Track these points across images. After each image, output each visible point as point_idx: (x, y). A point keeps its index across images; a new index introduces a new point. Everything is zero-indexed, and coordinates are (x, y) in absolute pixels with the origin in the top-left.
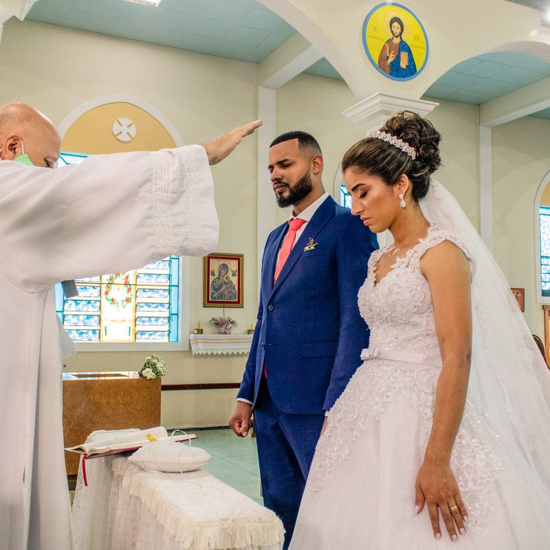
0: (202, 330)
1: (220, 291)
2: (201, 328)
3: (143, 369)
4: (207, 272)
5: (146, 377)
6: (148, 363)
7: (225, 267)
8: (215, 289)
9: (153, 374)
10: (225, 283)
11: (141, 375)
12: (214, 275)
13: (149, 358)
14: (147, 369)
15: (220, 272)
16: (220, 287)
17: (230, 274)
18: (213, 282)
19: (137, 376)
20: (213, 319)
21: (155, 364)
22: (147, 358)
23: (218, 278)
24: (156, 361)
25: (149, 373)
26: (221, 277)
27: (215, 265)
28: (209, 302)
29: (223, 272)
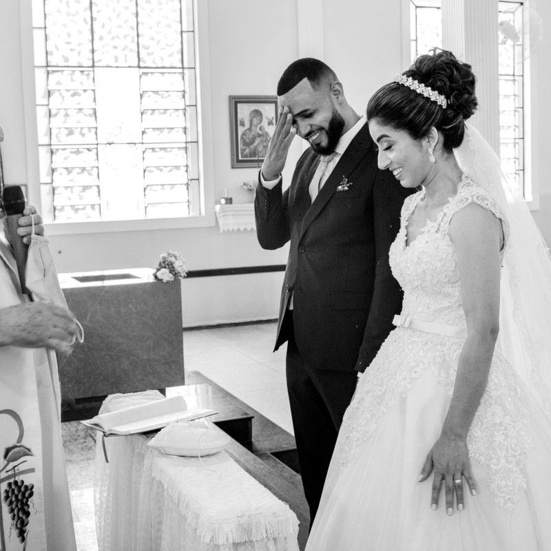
0: (231, 199)
1: (252, 147)
2: (229, 197)
3: (158, 270)
4: (235, 122)
5: (161, 280)
6: (164, 262)
7: (257, 113)
8: (245, 144)
9: (171, 275)
10: (260, 136)
11: (156, 277)
12: (243, 124)
13: (165, 255)
14: (163, 270)
15: (251, 121)
16: (253, 141)
17: (265, 123)
18: (243, 134)
19: (152, 280)
20: (244, 184)
21: (172, 264)
22: (161, 256)
23: (250, 129)
24: (173, 259)
25: (165, 275)
26: (253, 128)
27: (244, 111)
28: (238, 161)
29: (255, 121)
